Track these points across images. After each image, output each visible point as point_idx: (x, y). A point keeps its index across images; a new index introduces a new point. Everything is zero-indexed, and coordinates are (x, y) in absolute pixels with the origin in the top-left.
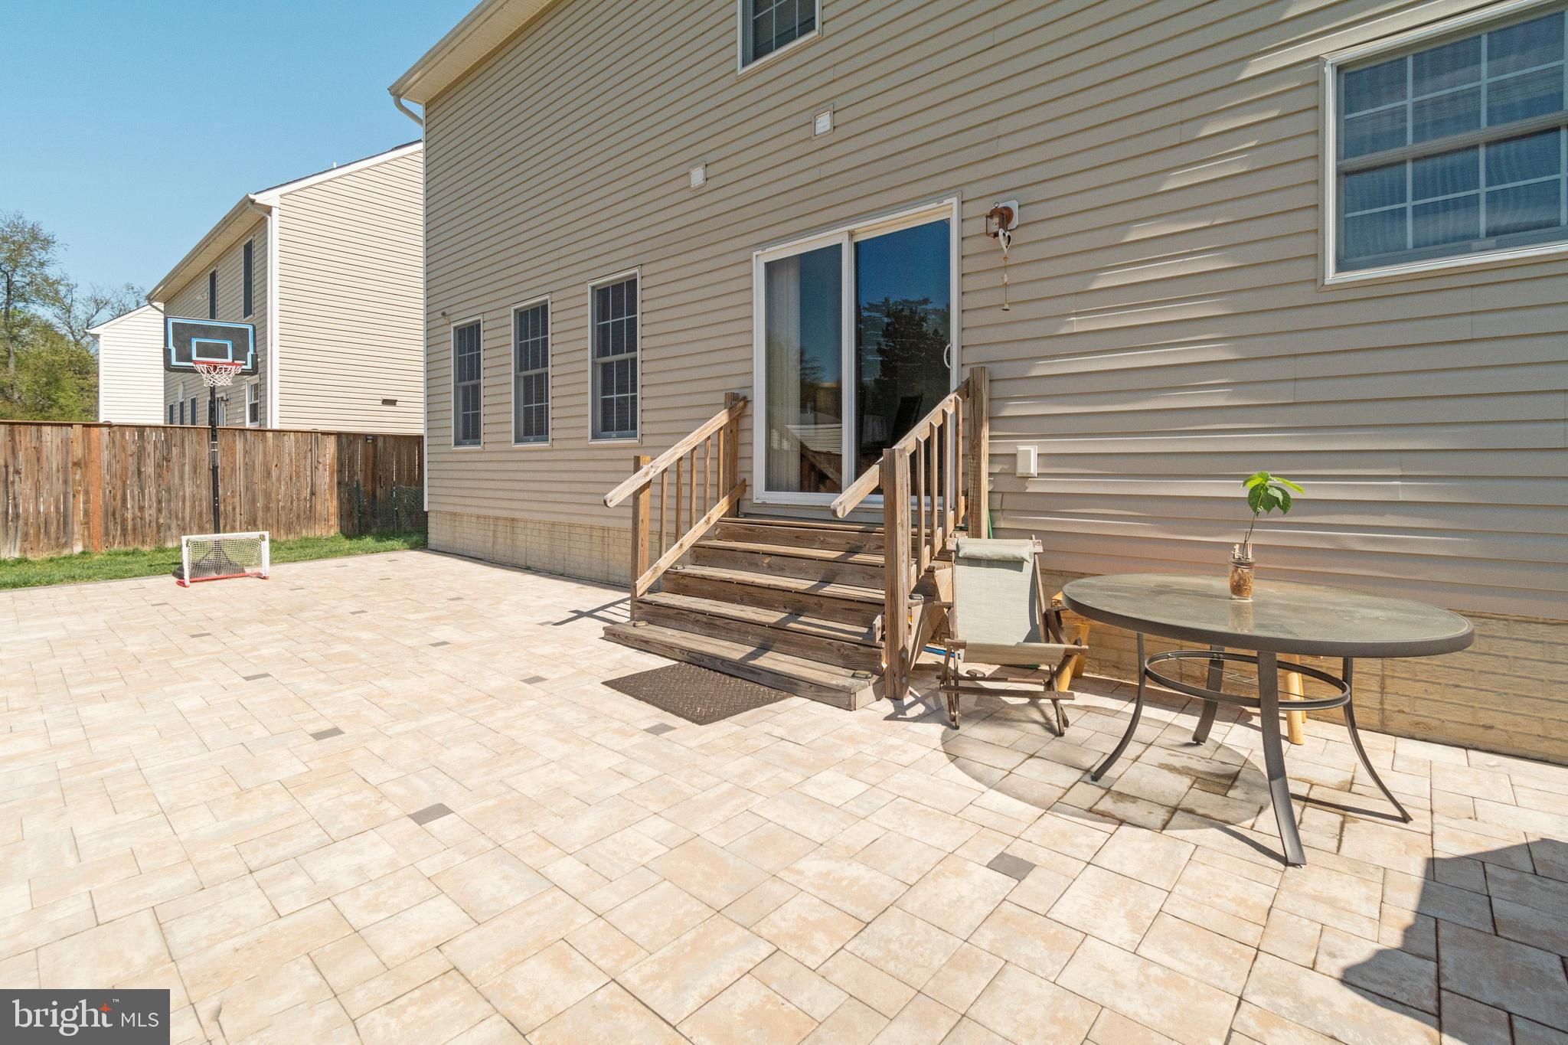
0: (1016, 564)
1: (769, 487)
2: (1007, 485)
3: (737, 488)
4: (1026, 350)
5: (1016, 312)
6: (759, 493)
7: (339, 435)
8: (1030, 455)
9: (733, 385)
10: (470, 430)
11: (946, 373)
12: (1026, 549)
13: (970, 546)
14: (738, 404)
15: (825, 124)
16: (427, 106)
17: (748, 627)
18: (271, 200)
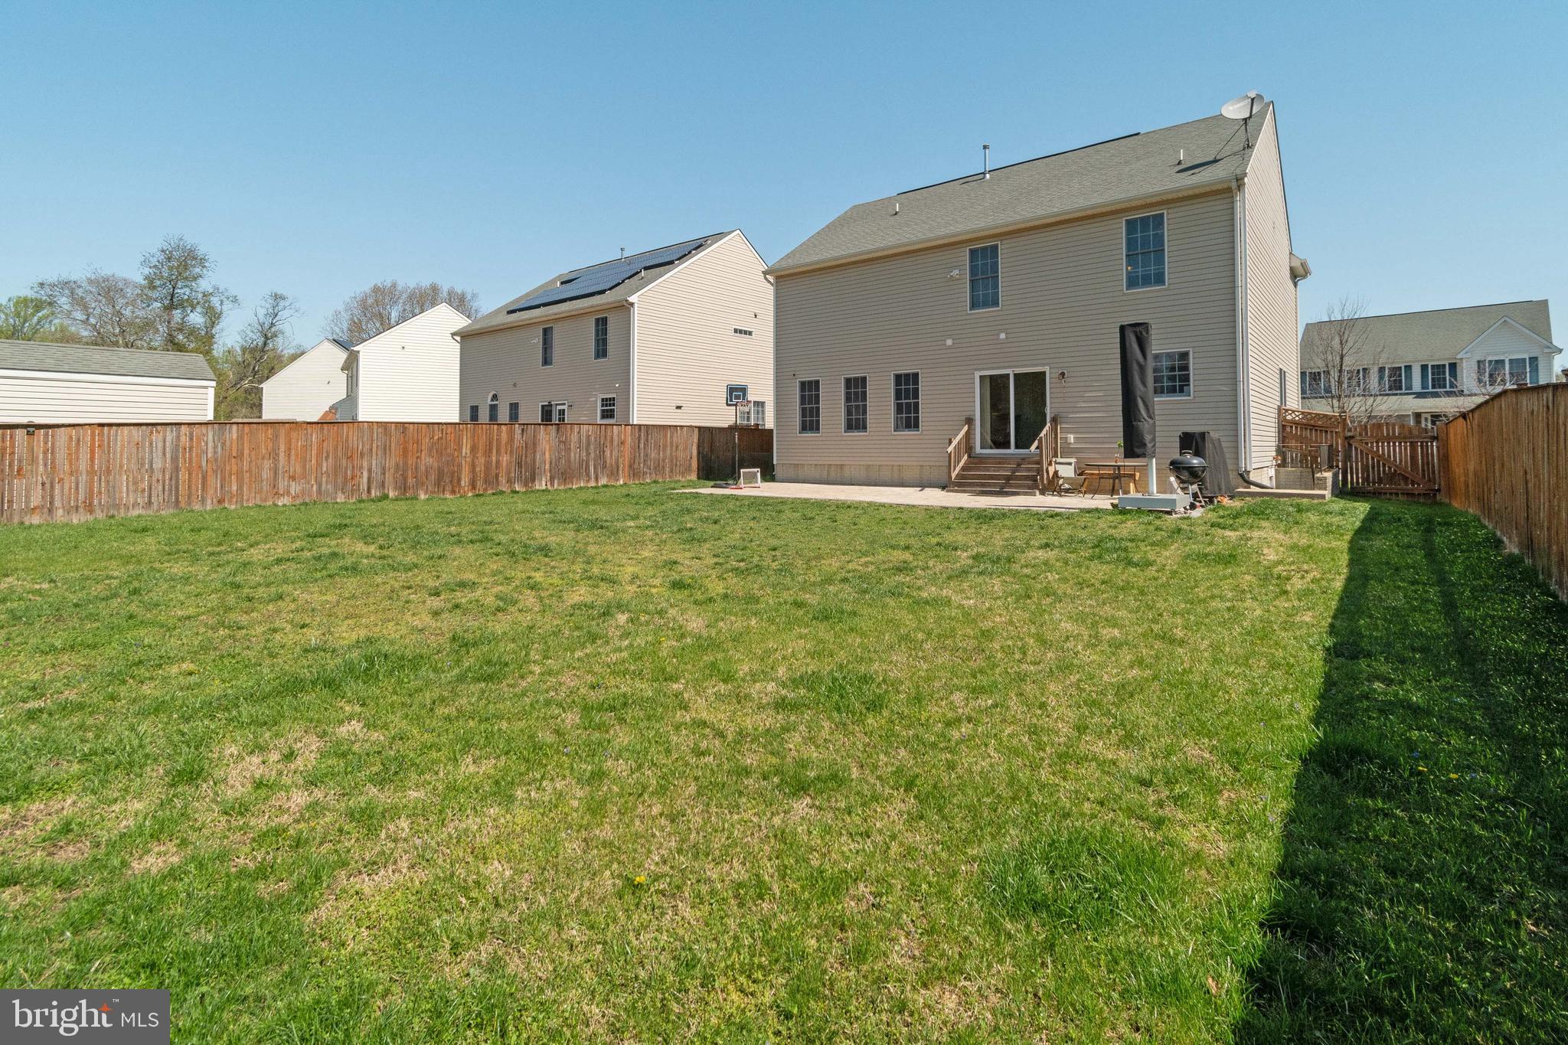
0: (1070, 464)
1: (982, 447)
2: (1064, 445)
3: (969, 449)
4: (1070, 410)
5: (1067, 400)
6: (978, 450)
7: (699, 428)
8: (1071, 438)
9: (967, 414)
10: (810, 422)
11: (1045, 415)
12: (1073, 460)
13: (1059, 460)
14: (969, 421)
15: (1003, 336)
16: (777, 278)
17: (994, 485)
18: (632, 299)
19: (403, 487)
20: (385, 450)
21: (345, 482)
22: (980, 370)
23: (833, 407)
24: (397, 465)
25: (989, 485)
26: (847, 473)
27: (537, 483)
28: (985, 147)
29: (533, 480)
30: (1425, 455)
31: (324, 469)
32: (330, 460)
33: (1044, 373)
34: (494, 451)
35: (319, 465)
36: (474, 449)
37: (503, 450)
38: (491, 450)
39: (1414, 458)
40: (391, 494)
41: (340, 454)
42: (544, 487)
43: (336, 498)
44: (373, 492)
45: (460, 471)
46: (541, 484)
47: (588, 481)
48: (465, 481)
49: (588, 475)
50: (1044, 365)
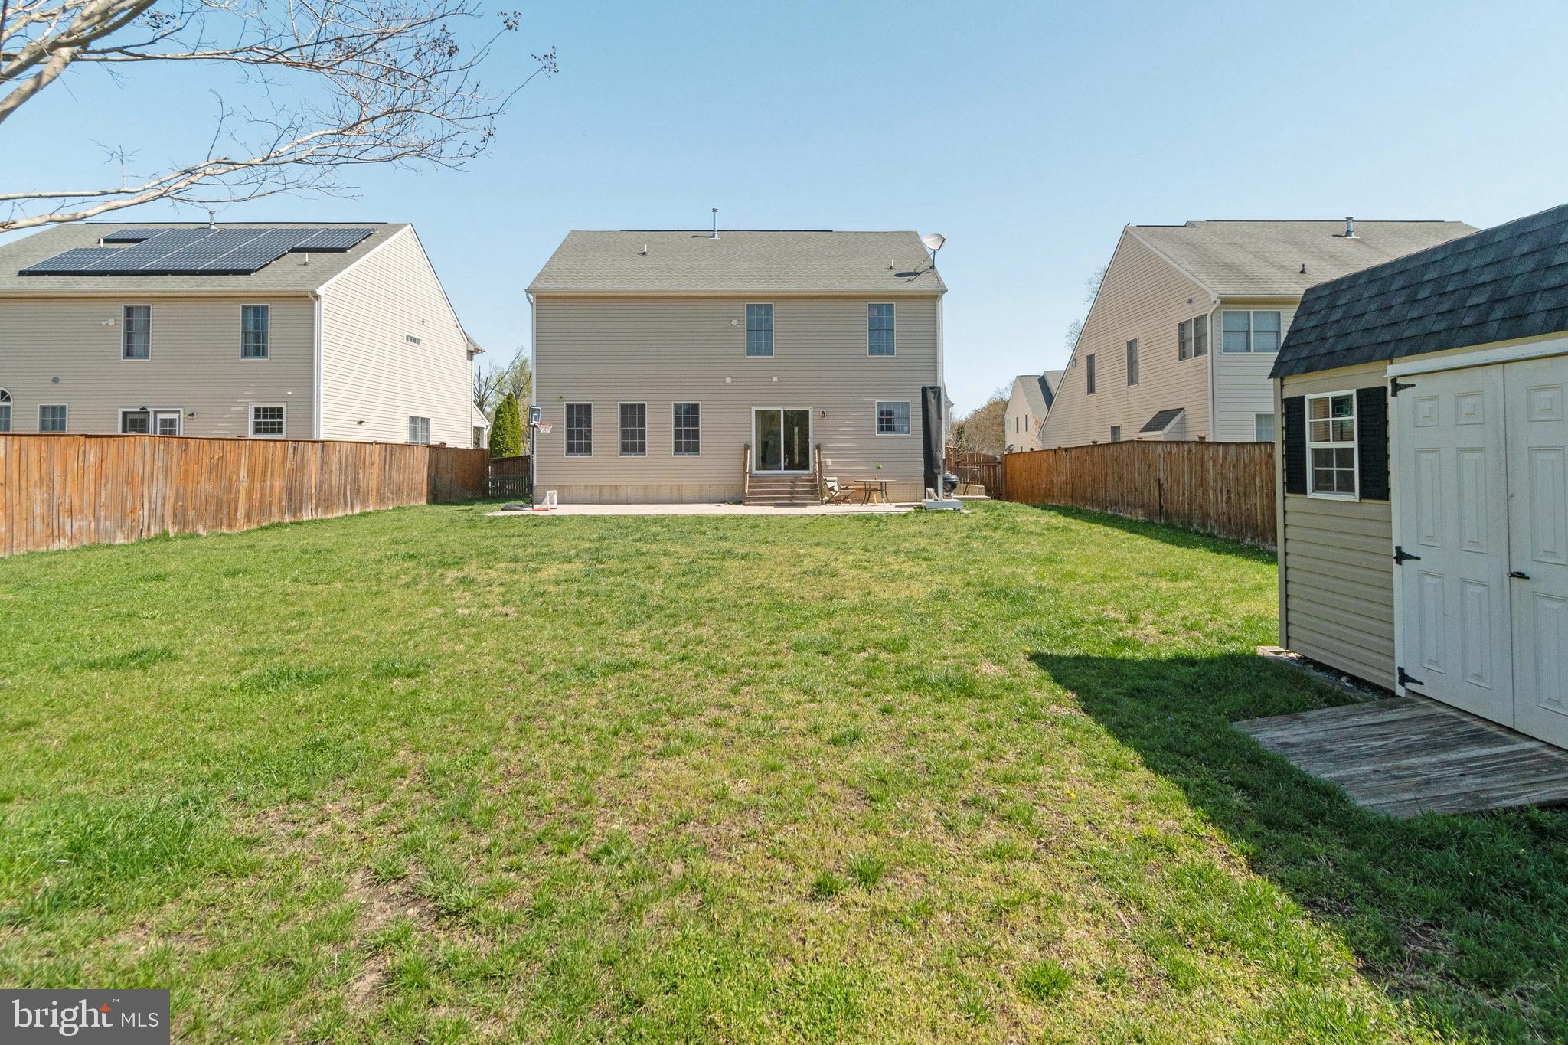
1: (757, 469)
2: (824, 467)
4: (831, 440)
5: (827, 433)
6: (754, 471)
7: (430, 447)
8: (829, 461)
9: (745, 441)
10: (578, 444)
14: (747, 447)
15: (775, 379)
16: (538, 298)
17: (783, 499)
18: (320, 291)
19: (181, 520)
20: (166, 472)
21: (123, 518)
22: (756, 405)
23: (606, 429)
24: (177, 492)
25: (779, 499)
26: (623, 493)
27: (303, 512)
28: (714, 210)
29: (300, 509)
30: (995, 473)
31: (103, 500)
32: (109, 486)
33: (806, 413)
34: (269, 473)
35: (97, 494)
36: (251, 472)
37: (276, 474)
38: (266, 472)
39: (989, 475)
40: (172, 533)
41: (120, 479)
42: (310, 518)
43: (114, 539)
44: (152, 528)
45: (237, 499)
46: (307, 515)
47: (345, 509)
48: (241, 513)
49: (346, 503)
50: (808, 405)
